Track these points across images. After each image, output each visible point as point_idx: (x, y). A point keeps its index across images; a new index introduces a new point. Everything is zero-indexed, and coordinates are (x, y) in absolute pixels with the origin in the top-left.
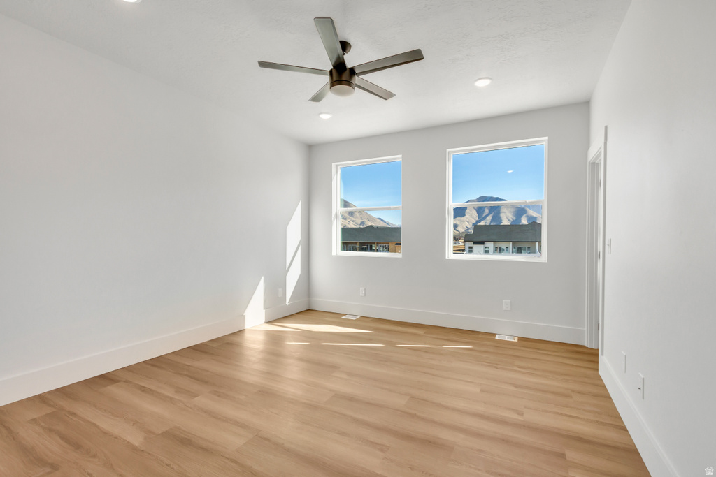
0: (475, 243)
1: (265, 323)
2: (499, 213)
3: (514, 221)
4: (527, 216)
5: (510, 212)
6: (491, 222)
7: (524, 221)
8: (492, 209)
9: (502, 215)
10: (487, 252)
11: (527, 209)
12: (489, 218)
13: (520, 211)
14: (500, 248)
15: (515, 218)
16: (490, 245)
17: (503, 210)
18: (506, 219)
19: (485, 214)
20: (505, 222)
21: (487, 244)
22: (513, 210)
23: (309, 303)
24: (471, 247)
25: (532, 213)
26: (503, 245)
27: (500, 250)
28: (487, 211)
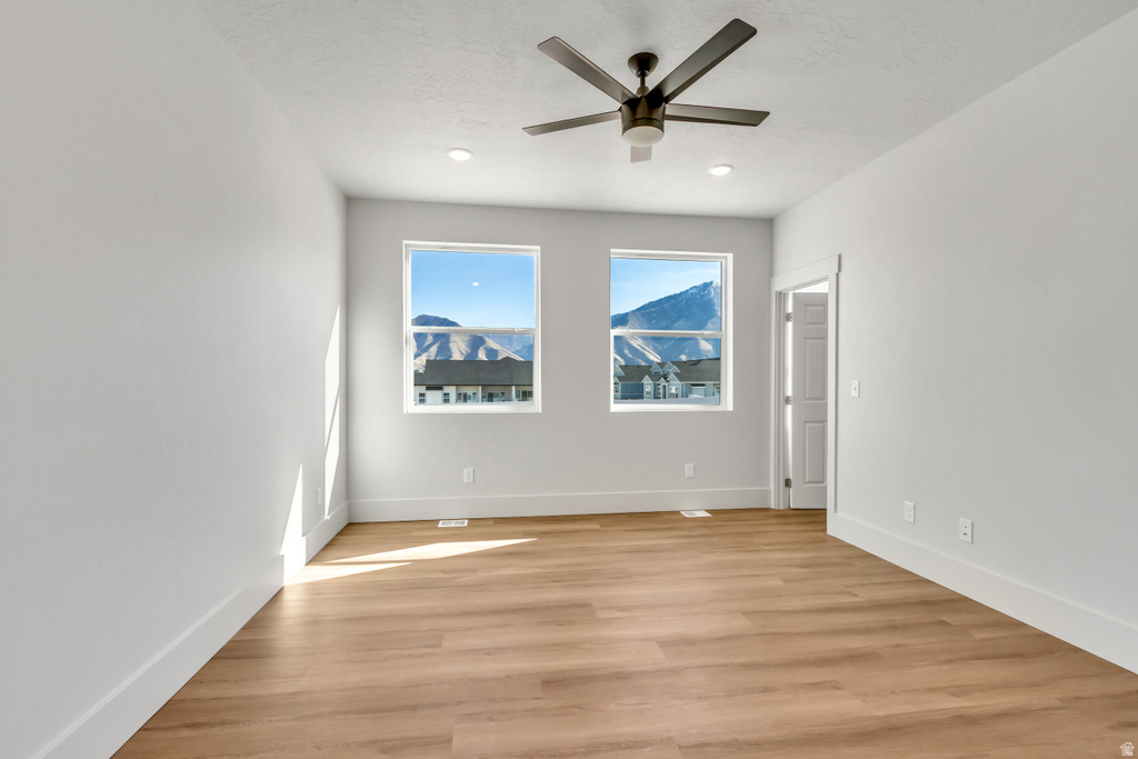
0: (429, 388)
1: (307, 564)
2: (448, 342)
3: (469, 355)
4: (486, 348)
5: (463, 341)
6: (436, 356)
7: (482, 356)
8: (437, 336)
9: (452, 345)
10: (446, 401)
11: (486, 339)
12: (434, 349)
13: (477, 340)
14: (465, 395)
15: (469, 351)
16: (452, 390)
17: (453, 338)
18: (458, 351)
19: (427, 343)
20: (457, 356)
21: (448, 389)
22: (467, 338)
23: (350, 510)
24: (422, 395)
25: (491, 343)
26: (469, 391)
27: (464, 398)
28: (430, 339)
